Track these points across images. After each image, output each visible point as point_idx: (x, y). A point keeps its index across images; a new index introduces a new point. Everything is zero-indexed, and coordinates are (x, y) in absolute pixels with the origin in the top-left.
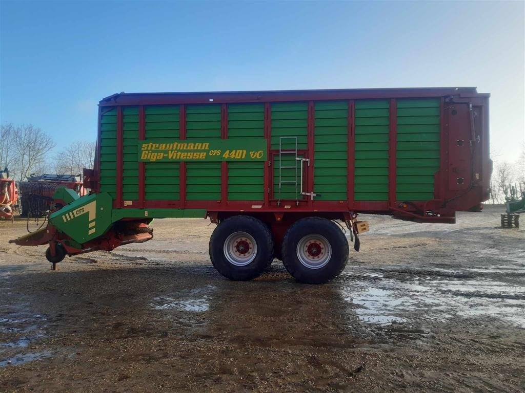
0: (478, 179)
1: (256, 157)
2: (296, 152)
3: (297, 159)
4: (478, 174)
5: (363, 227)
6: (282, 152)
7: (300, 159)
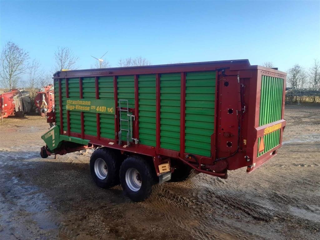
0: (246, 144)
1: (110, 111)
2: (128, 110)
3: (128, 115)
4: (246, 140)
5: (164, 168)
6: (121, 110)
7: (130, 115)
